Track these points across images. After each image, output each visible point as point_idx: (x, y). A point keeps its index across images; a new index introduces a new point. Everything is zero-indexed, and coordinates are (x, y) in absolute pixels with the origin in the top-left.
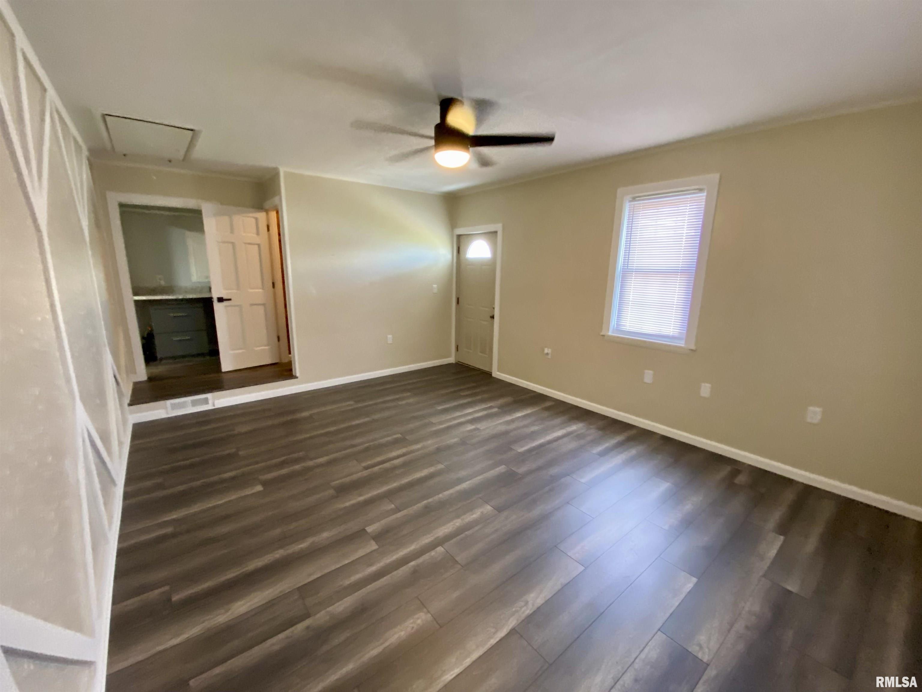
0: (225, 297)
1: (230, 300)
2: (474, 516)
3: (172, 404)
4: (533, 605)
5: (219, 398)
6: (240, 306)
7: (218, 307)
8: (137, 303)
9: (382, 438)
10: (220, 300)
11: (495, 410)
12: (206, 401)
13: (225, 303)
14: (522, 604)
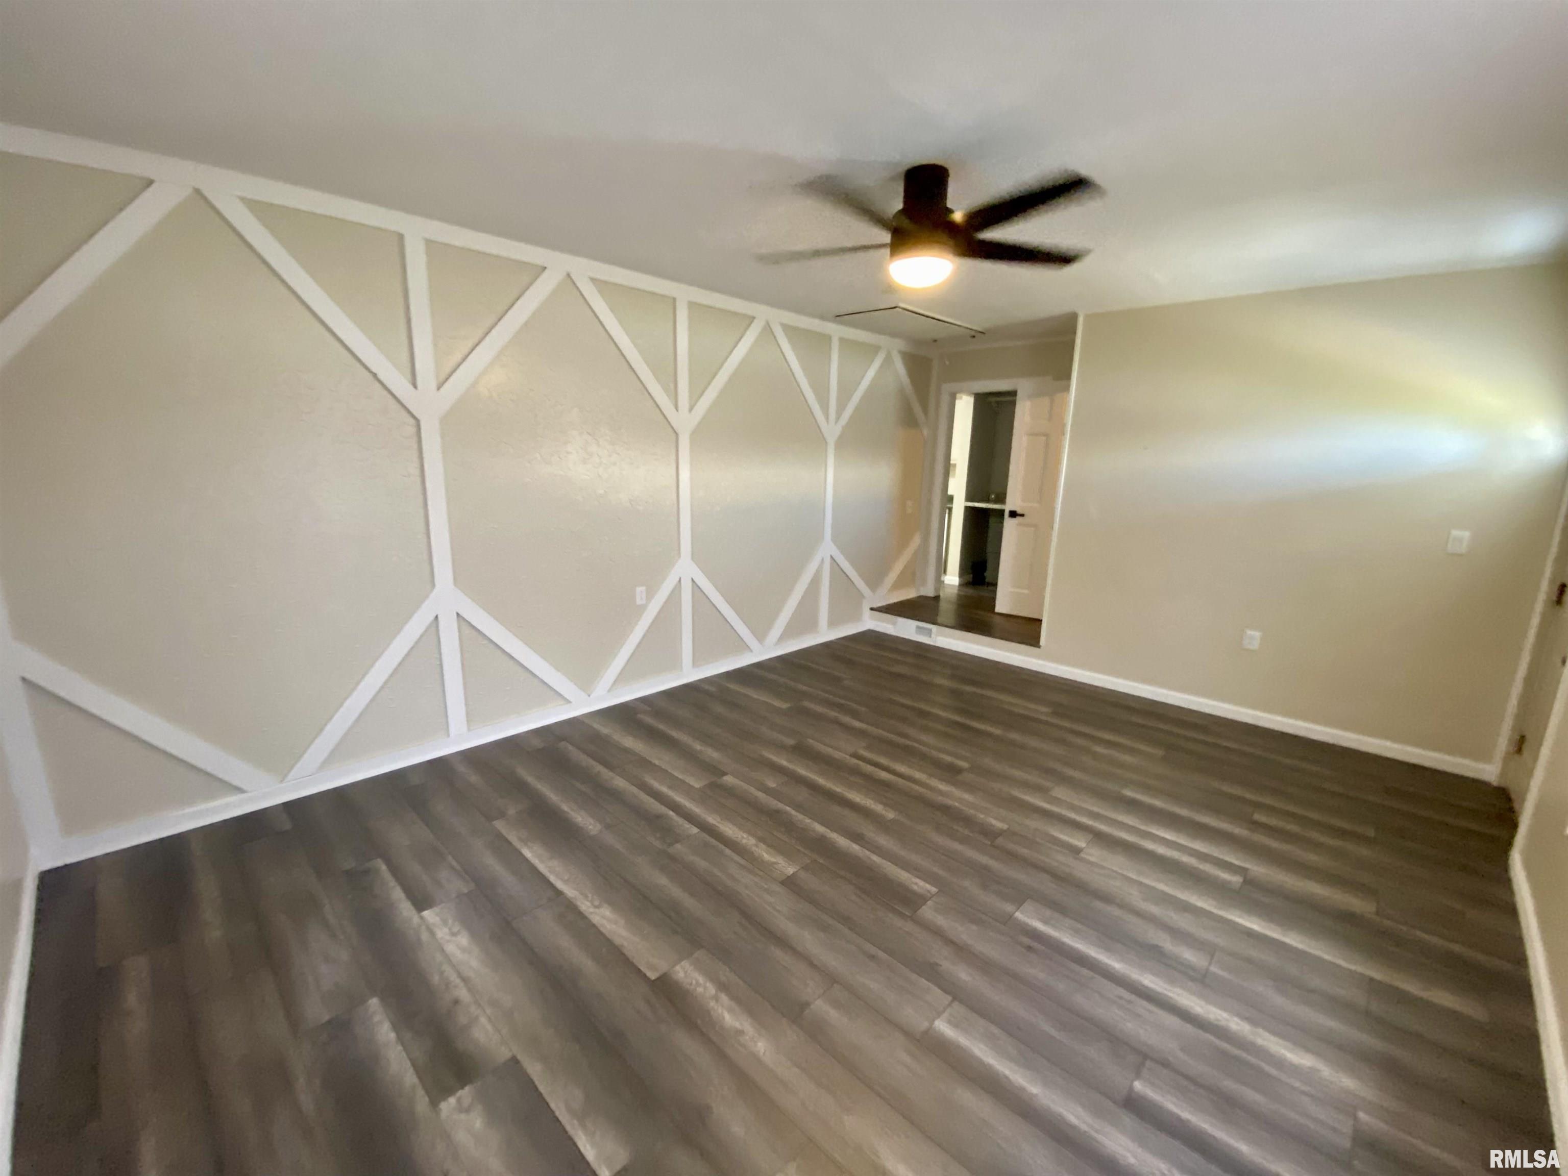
0: (1019, 511)
1: (1022, 515)
2: (765, 855)
3: (918, 627)
4: (592, 913)
5: (942, 635)
6: (1035, 526)
7: (1009, 525)
8: (967, 509)
9: (940, 750)
10: (1013, 514)
11: (1235, 880)
12: (929, 633)
13: (1018, 519)
14: (597, 903)
